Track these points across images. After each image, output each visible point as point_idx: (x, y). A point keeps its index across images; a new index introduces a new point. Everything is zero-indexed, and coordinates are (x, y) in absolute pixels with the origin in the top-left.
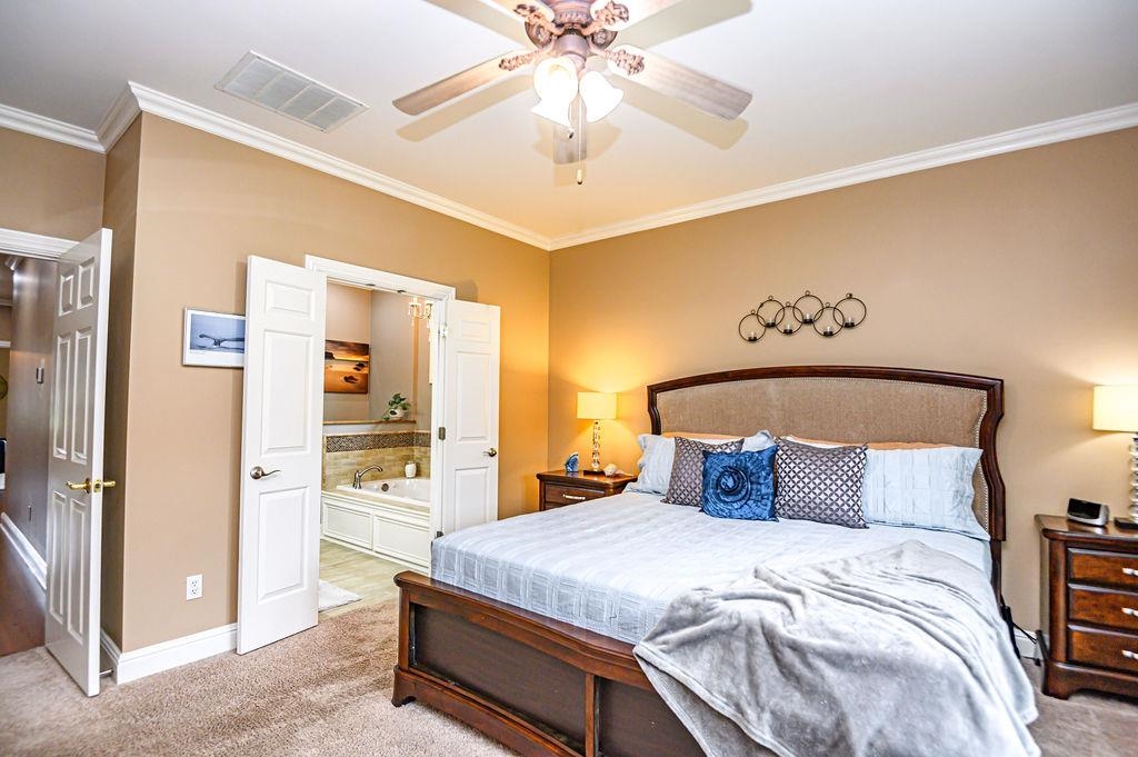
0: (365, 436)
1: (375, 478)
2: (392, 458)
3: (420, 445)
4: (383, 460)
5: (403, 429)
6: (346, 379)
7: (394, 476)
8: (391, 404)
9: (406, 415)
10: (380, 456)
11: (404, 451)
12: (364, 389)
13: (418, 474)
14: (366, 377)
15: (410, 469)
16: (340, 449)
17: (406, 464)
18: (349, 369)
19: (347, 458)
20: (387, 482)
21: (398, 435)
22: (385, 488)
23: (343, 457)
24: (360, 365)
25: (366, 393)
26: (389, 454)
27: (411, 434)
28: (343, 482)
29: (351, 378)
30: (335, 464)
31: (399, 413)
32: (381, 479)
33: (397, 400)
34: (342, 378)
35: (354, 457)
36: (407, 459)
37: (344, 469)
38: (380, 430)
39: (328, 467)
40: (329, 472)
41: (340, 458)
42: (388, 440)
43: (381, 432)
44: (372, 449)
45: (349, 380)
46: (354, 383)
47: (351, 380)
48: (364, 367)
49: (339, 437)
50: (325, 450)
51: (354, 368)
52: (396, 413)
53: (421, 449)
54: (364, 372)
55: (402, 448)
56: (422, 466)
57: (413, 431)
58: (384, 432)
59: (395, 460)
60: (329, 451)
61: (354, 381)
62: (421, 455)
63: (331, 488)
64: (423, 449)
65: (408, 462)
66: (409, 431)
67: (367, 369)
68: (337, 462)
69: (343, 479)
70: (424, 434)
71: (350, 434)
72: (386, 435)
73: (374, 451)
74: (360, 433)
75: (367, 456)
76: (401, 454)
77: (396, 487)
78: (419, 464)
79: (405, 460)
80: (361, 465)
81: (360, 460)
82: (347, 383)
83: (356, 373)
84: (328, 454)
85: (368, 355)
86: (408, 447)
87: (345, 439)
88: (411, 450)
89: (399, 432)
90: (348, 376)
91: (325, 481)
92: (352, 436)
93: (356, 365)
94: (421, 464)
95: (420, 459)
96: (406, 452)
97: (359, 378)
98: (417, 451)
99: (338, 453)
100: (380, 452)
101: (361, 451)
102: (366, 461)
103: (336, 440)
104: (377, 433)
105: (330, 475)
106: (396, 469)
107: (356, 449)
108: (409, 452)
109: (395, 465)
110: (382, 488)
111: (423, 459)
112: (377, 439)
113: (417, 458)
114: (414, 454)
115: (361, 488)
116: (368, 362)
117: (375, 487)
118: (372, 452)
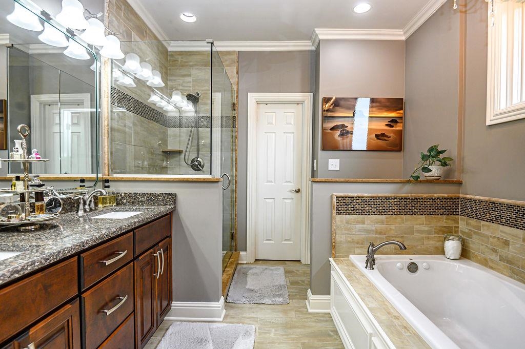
0: (387, 198)
1: (398, 252)
2: (426, 229)
3: (469, 216)
4: (411, 231)
5: (441, 192)
6: (377, 136)
7: (426, 252)
8: (425, 158)
9: (448, 174)
10: (408, 224)
11: (443, 221)
13: (465, 254)
14: (400, 134)
15: (452, 246)
16: (354, 211)
17: (446, 239)
19: (364, 223)
20: (415, 259)
21: (433, 199)
22: (413, 268)
23: (358, 222)
24: (394, 121)
26: (420, 224)
27: (454, 200)
28: (357, 251)
29: (383, 135)
30: (349, 229)
31: (436, 170)
32: (408, 253)
33: (434, 153)
34: (373, 136)
35: (371, 223)
36: (448, 233)
37: (358, 236)
38: (407, 191)
39: (339, 232)
40: (340, 237)
41: (354, 222)
42: (419, 204)
43: (409, 195)
44: (396, 215)
45: (380, 137)
46: (386, 140)
47: (382, 138)
48: (398, 122)
49: (352, 198)
50: (334, 212)
51: (386, 125)
52: (430, 171)
53: (470, 221)
54: (398, 128)
55: (439, 216)
56: (471, 245)
57: (457, 195)
58: (413, 195)
59: (429, 232)
60: (339, 212)
61: (387, 139)
62: (470, 230)
63: (343, 258)
64: (473, 222)
65: (448, 237)
66: (451, 195)
67: (401, 125)
68: (349, 227)
69: (357, 247)
70: (475, 201)
71: (366, 195)
72: (416, 199)
73: (399, 218)
74: (380, 195)
75: (389, 223)
76: (439, 224)
77: (428, 269)
78: (466, 242)
79: (444, 232)
80: (380, 233)
81: (379, 226)
82: (379, 140)
83: (388, 130)
84: (338, 216)
85: (402, 109)
86: (450, 217)
87: (359, 201)
88: (454, 220)
89: (436, 195)
90: (379, 133)
91: (334, 247)
92: (369, 197)
93: (389, 122)
94: (470, 242)
95: (470, 236)
96: (445, 222)
97: (391, 135)
98: (463, 224)
99: (351, 216)
100: (407, 220)
101: (380, 216)
102: (387, 229)
103: (348, 201)
104: (403, 195)
105: (341, 241)
106: (432, 242)
107: (374, 213)
108: (450, 224)
109: (428, 238)
110: (408, 267)
111: (474, 236)
112: (403, 203)
113: (463, 233)
114: (458, 227)
115: (373, 269)
116: (402, 117)
117: (399, 265)
118: (396, 218)
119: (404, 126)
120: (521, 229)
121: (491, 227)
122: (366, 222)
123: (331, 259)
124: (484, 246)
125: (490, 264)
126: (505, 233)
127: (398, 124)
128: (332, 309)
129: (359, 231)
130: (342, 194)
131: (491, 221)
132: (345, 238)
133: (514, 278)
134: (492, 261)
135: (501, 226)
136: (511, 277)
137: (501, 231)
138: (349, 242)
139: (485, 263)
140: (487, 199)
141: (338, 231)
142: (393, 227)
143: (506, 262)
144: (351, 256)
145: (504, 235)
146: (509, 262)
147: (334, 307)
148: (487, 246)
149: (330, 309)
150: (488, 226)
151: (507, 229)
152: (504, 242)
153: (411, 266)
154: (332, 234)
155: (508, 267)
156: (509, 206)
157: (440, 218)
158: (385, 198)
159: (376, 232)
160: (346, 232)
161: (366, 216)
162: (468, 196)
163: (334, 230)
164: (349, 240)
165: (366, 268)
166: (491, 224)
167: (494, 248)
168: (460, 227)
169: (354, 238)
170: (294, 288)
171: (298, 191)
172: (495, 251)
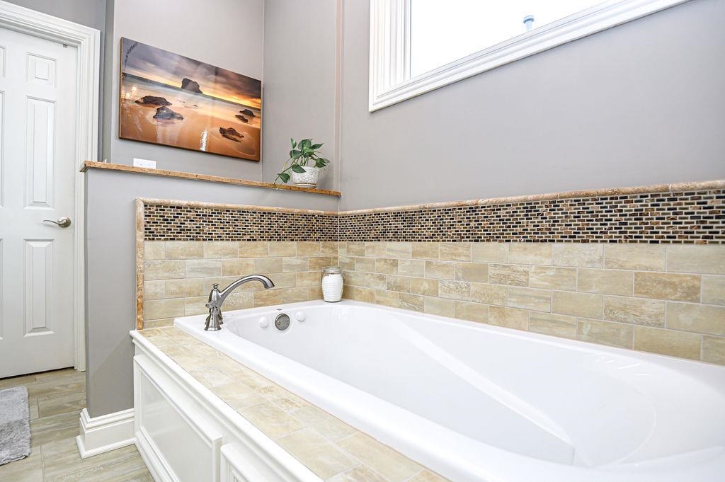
0: (242, 212)
1: (260, 302)
2: (299, 262)
3: (351, 239)
4: (278, 267)
5: (317, 207)
6: (222, 131)
7: (299, 298)
8: (295, 155)
10: (273, 255)
11: (318, 250)
12: (252, 153)
13: (346, 294)
14: (257, 134)
15: (332, 283)
16: (181, 233)
17: (323, 274)
18: (229, 116)
19: (201, 256)
20: (286, 309)
21: (307, 217)
22: (284, 323)
23: (191, 255)
24: (247, 114)
25: (257, 161)
26: (290, 254)
27: (331, 218)
28: (190, 308)
29: (232, 131)
30: (173, 269)
32: (274, 303)
33: (307, 149)
34: (217, 130)
35: (215, 256)
36: (324, 266)
37: (191, 281)
38: (272, 203)
39: (151, 276)
40: (151, 286)
41: (182, 255)
42: (288, 224)
43: (275, 208)
44: (255, 240)
45: (227, 134)
46: (237, 141)
47: (230, 136)
48: (254, 116)
49: (178, 208)
50: (141, 234)
51: (237, 116)
52: (303, 171)
53: (351, 246)
54: (254, 126)
55: (315, 243)
56: (353, 279)
57: (336, 213)
58: (280, 208)
59: (302, 267)
60: (151, 236)
61: (238, 138)
62: (352, 258)
63: (159, 326)
64: (355, 246)
65: (327, 270)
66: (328, 212)
67: (259, 121)
68: (172, 265)
69: (190, 302)
70: (356, 216)
71: (205, 204)
72: (284, 215)
73: (261, 246)
74: (229, 205)
75: (245, 255)
76: (315, 254)
77: (303, 321)
78: (348, 276)
79: (321, 266)
80: (231, 273)
81: (229, 261)
82: (225, 138)
83: (240, 125)
84: (149, 243)
85: (260, 98)
86: (328, 243)
87: (192, 215)
88: (332, 248)
89: (310, 211)
90: (226, 127)
91: (140, 306)
92: (209, 208)
93: (241, 112)
94: (352, 275)
95: (351, 266)
96: (322, 252)
97: (244, 133)
98: (343, 251)
99: (176, 243)
100: (272, 249)
101: (230, 243)
102: (241, 264)
103: (169, 213)
104: (267, 208)
105: (156, 293)
106: (306, 282)
107: (220, 238)
108: (329, 253)
109: (302, 277)
110: (276, 322)
111: (357, 266)
112: (266, 221)
113: (343, 264)
114: (336, 258)
115: (219, 328)
116: (260, 110)
117: (262, 320)
118: (256, 247)
119: (263, 124)
120: (410, 241)
121: (377, 248)
122: (205, 254)
123: (134, 333)
124: (369, 276)
125: (377, 297)
126: (392, 250)
127: (255, 119)
128: (138, 433)
129: (193, 270)
130: (158, 200)
131: (377, 239)
132: (163, 287)
133: (404, 308)
134: (379, 292)
135: (388, 243)
136: (400, 307)
137: (389, 250)
138: (173, 293)
139: (371, 299)
140: (371, 210)
141: (148, 274)
142: (251, 261)
143: (394, 289)
144: (177, 320)
145: (391, 254)
146: (399, 288)
147: (143, 428)
148: (372, 275)
149: (134, 436)
150: (373, 248)
151: (395, 245)
152: (391, 264)
153: (281, 320)
154: (136, 279)
155: (396, 295)
156: (397, 214)
157: (316, 245)
158: (238, 212)
159: (224, 271)
160: (166, 274)
161: (204, 242)
162: (348, 212)
163: (141, 271)
164: (173, 289)
165: (206, 329)
166: (377, 243)
167: (381, 275)
168: (340, 257)
169: (184, 286)
170: (50, 420)
171: (66, 224)
172: (381, 278)
